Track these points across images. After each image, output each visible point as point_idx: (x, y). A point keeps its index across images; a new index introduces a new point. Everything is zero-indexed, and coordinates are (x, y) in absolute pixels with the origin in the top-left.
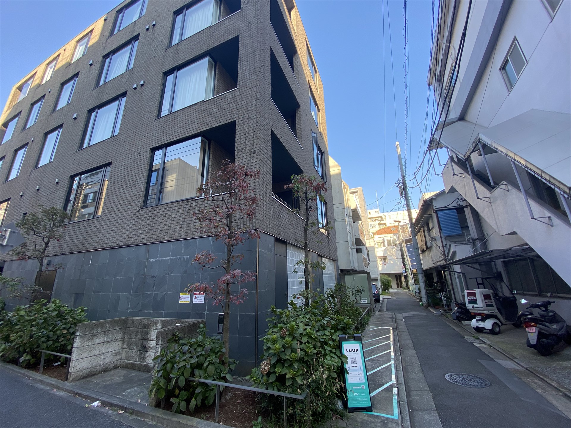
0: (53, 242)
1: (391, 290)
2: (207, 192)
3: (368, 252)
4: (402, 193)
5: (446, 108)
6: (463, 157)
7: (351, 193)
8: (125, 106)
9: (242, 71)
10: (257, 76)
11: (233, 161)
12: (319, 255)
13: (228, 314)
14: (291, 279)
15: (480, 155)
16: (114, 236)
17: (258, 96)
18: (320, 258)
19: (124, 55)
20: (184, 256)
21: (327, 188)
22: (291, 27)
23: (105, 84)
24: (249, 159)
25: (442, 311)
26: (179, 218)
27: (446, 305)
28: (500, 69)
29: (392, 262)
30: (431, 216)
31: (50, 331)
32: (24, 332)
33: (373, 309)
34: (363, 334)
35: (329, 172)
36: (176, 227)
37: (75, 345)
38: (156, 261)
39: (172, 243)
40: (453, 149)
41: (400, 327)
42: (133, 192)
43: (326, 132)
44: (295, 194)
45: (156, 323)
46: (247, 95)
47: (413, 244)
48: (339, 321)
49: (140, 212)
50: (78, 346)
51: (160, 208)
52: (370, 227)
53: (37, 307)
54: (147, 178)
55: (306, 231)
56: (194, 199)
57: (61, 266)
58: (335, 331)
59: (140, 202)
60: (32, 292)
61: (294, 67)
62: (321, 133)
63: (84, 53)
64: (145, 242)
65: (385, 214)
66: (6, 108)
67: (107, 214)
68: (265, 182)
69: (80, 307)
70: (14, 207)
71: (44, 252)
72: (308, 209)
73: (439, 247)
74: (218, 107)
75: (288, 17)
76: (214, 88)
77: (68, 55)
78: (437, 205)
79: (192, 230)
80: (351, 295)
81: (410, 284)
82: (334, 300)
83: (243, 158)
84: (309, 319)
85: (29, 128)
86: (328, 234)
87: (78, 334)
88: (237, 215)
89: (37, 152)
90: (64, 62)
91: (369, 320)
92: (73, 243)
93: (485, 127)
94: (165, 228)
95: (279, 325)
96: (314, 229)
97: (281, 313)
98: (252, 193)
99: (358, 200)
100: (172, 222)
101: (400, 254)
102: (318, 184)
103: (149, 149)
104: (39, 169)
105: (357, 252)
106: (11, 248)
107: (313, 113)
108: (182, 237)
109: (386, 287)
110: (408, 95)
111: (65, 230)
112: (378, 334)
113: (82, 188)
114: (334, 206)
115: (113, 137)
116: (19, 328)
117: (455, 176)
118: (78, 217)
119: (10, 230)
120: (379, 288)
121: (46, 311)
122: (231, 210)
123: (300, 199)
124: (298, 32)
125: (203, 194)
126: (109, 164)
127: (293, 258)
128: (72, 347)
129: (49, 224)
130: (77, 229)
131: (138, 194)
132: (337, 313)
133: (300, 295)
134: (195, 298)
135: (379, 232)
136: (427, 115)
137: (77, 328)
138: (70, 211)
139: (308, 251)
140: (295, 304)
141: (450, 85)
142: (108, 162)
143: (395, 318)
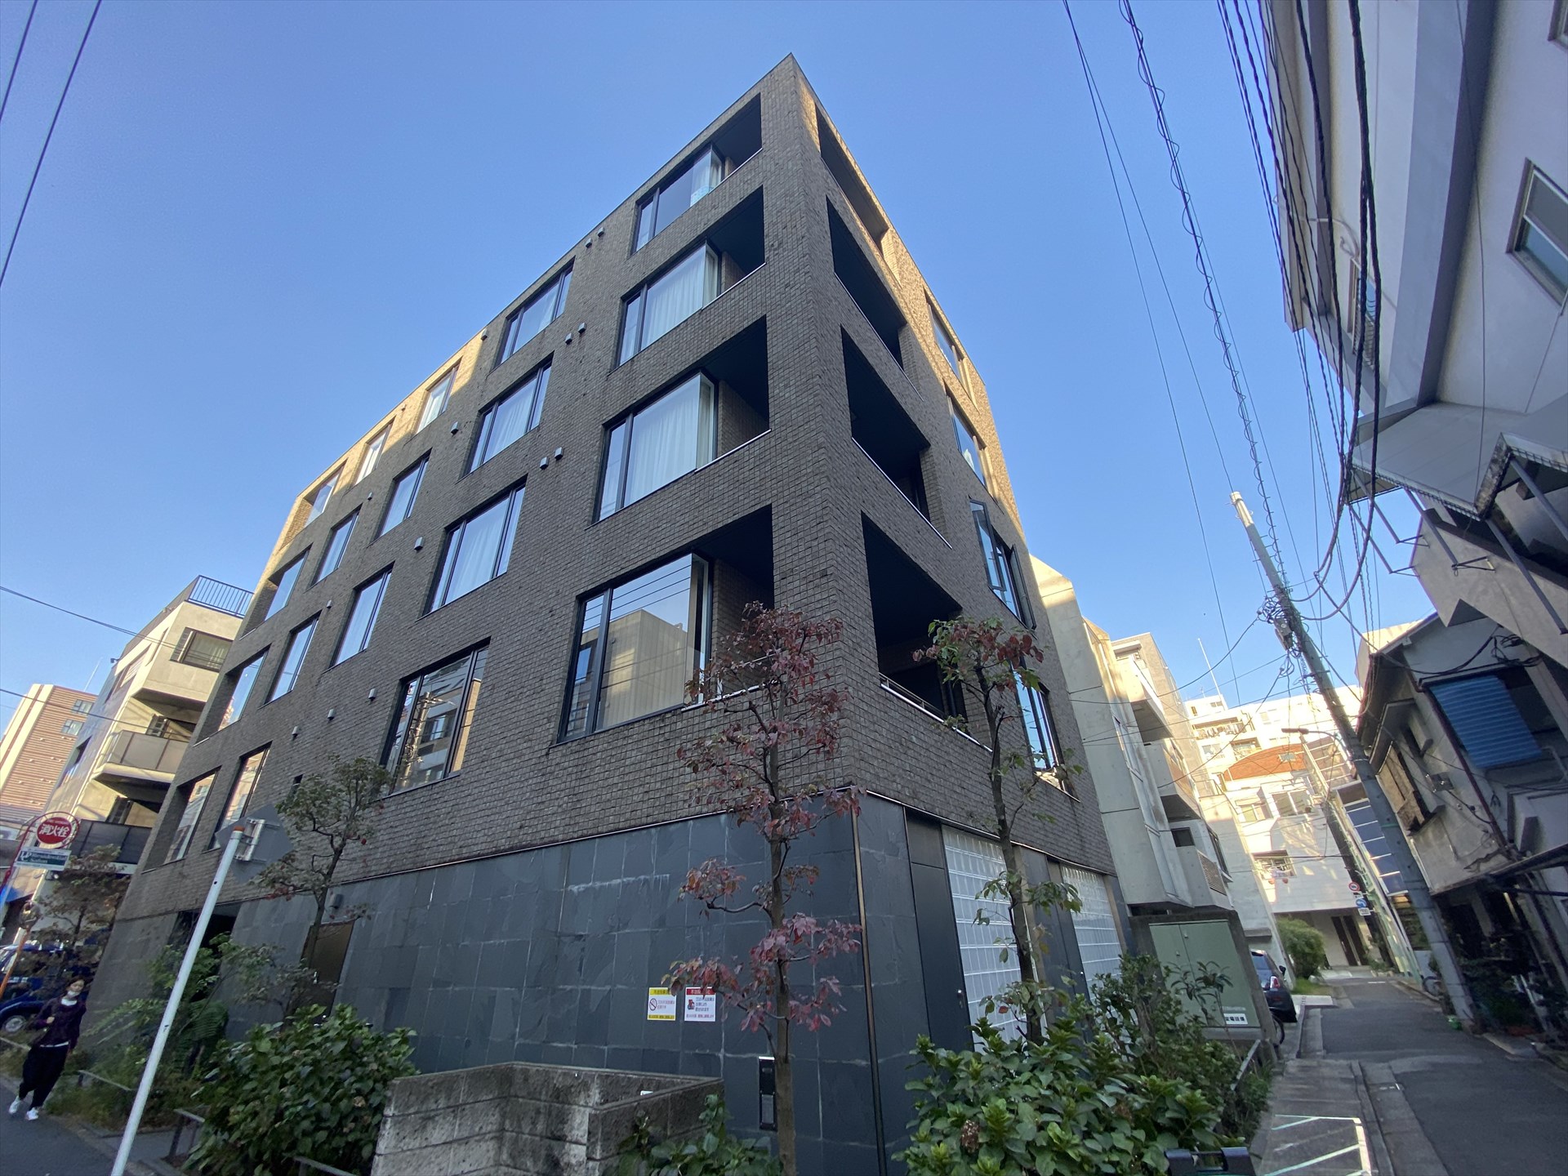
0: (352, 847)
1: (1328, 975)
2: (708, 690)
3: (1214, 839)
4: (1287, 642)
5: (1368, 378)
6: (1470, 508)
7: (1120, 654)
8: (524, 507)
9: (777, 391)
10: (815, 396)
11: (770, 604)
12: (1051, 860)
13: (786, 1060)
14: (971, 942)
15: (1528, 495)
16: (488, 825)
17: (821, 440)
18: (1054, 869)
19: (522, 401)
20: (657, 873)
21: (1041, 646)
22: (886, 272)
23: (482, 466)
24: (811, 592)
25: (1540, 1046)
26: (643, 765)
27: (1546, 1019)
28: (1509, 251)
29: (1308, 872)
30: (1413, 705)
31: (326, 1100)
32: (262, 1102)
33: (1276, 1047)
34: (1255, 1145)
35: (1038, 598)
36: (636, 791)
37: (382, 1147)
38: (587, 889)
39: (626, 837)
40: (1427, 491)
41: (1392, 1114)
42: (536, 707)
43: (1010, 494)
44: (946, 675)
45: (586, 1087)
46: (795, 441)
47: (1372, 803)
48: (1160, 1097)
49: (550, 757)
50: (388, 1151)
51: (596, 743)
52: (1204, 757)
53: (301, 1027)
54: (567, 669)
55: (997, 785)
56: (678, 712)
57: (364, 912)
58: (1151, 1137)
59: (551, 731)
60: (293, 984)
61: (904, 356)
62: (995, 501)
63: (441, 410)
64: (561, 837)
65: (1245, 709)
66: (280, 542)
67: (475, 767)
68: (857, 647)
69: (399, 1030)
70: (277, 762)
71: (330, 874)
72: (994, 717)
73: (1472, 809)
74: (726, 480)
75: (876, 253)
76: (717, 440)
77: (409, 417)
78: (1424, 665)
79: (674, 798)
80: (1183, 996)
81: (1393, 949)
82: (1127, 1016)
83: (796, 591)
84: (1049, 1087)
85: (325, 579)
86: (1070, 788)
87: (389, 1111)
88: (789, 747)
89: (336, 631)
90: (401, 434)
91: (1266, 1090)
92: (395, 847)
93: (1519, 413)
94: (608, 796)
95: (951, 1108)
96: (1021, 774)
97: (954, 1065)
98: (825, 682)
99: (1147, 672)
100: (626, 778)
101: (1332, 841)
102: (1013, 640)
103: (574, 599)
104: (338, 668)
105: (1178, 844)
106: (260, 869)
107: (967, 455)
108: (650, 820)
109: (1307, 963)
110: (1237, 367)
111: (380, 814)
112: (1309, 1143)
113: (423, 704)
114: (1072, 697)
115: (495, 579)
116: (253, 1090)
117: (1462, 571)
118: (409, 778)
119: (262, 821)
120: (1283, 970)
121: (319, 1039)
122: (774, 736)
123: (963, 686)
124: (902, 278)
125: (701, 696)
126: (485, 643)
127: (968, 870)
128: (374, 1153)
129: (347, 800)
130: (407, 810)
131: (547, 709)
132: (1144, 1064)
133: (1009, 1001)
134: (691, 1007)
135: (1240, 770)
136: (1312, 411)
137: (389, 1094)
138: (396, 765)
139: (1014, 845)
140: (995, 1031)
141: (1363, 319)
142: (482, 638)
143: (1364, 1080)
